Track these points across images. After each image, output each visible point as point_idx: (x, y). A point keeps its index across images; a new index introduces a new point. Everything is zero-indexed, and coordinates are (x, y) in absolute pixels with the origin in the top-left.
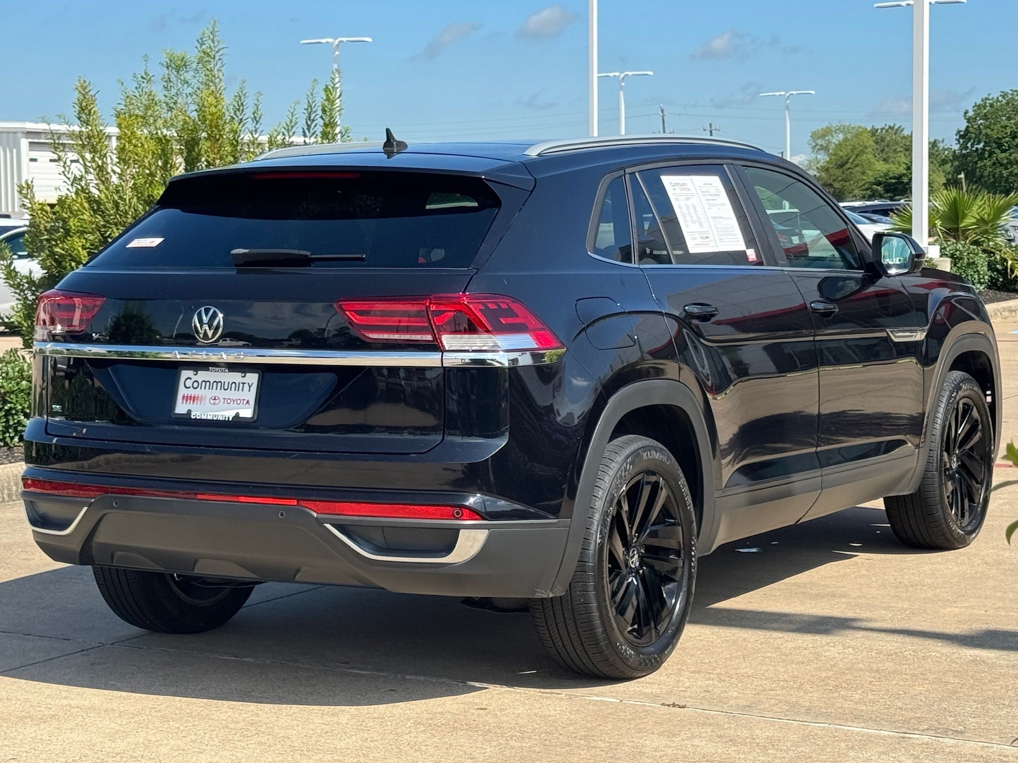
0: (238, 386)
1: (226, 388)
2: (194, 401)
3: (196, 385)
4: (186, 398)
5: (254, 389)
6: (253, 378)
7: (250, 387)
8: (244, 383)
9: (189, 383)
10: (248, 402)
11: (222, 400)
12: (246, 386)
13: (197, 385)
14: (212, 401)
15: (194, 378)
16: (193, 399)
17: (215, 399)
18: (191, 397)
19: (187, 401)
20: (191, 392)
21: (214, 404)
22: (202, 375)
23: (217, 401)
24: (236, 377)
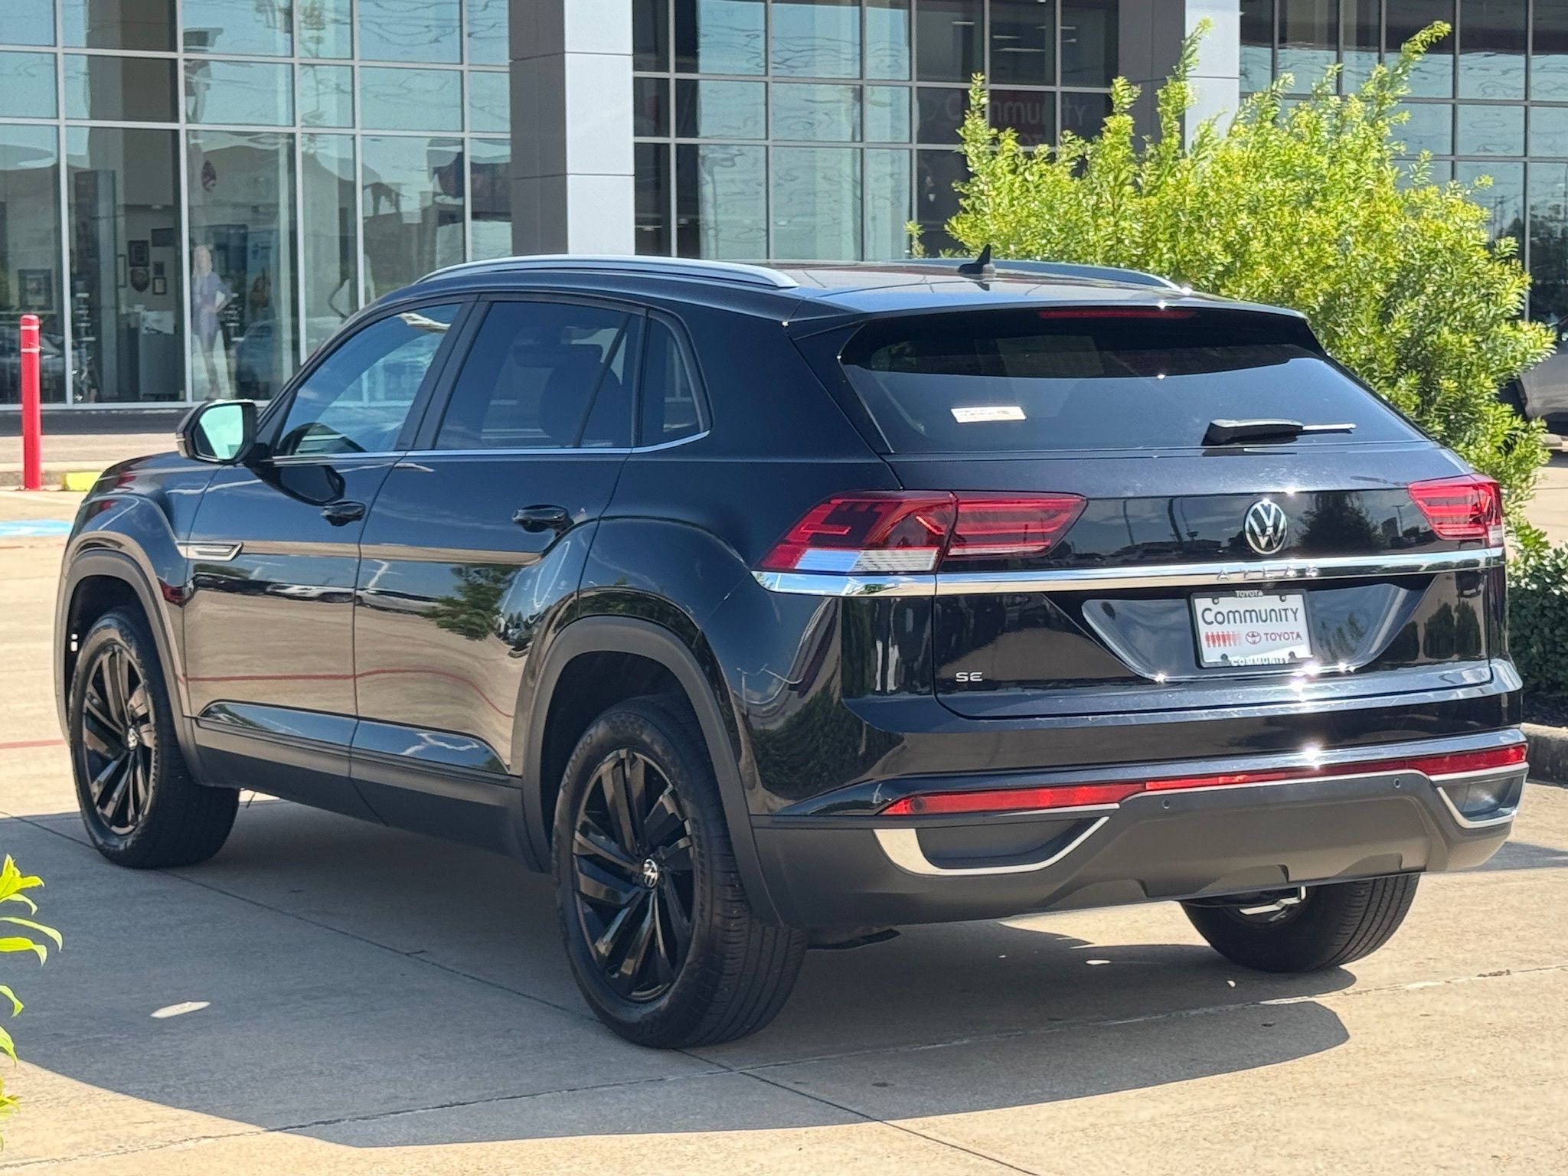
0: (1280, 615)
1: (1264, 618)
2: (1224, 642)
3: (1220, 618)
4: (1214, 639)
5: (1301, 614)
6: (1295, 601)
7: (1295, 613)
8: (1286, 610)
9: (1209, 616)
10: (1298, 635)
11: (1264, 637)
12: (1290, 613)
13: (1223, 618)
14: (1250, 639)
15: (1215, 609)
16: (1224, 638)
17: (1253, 636)
18: (1218, 636)
19: (1214, 642)
20: (1216, 629)
21: (1254, 643)
22: (1226, 603)
23: (1257, 639)
24: (1272, 602)
